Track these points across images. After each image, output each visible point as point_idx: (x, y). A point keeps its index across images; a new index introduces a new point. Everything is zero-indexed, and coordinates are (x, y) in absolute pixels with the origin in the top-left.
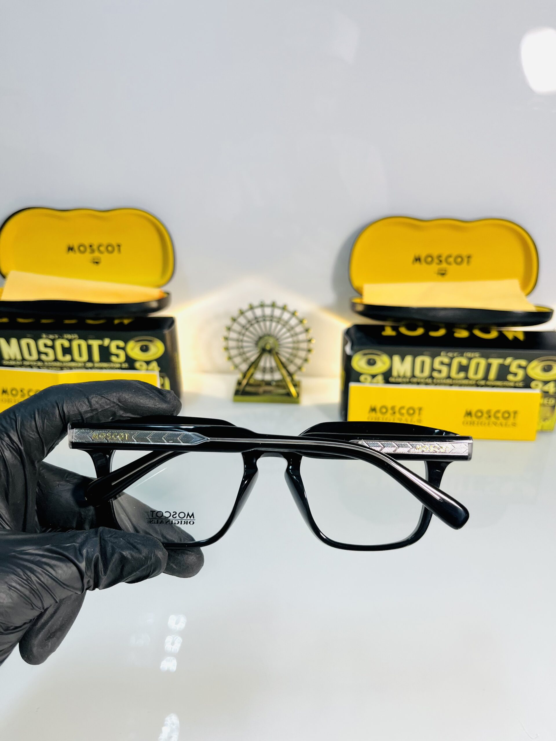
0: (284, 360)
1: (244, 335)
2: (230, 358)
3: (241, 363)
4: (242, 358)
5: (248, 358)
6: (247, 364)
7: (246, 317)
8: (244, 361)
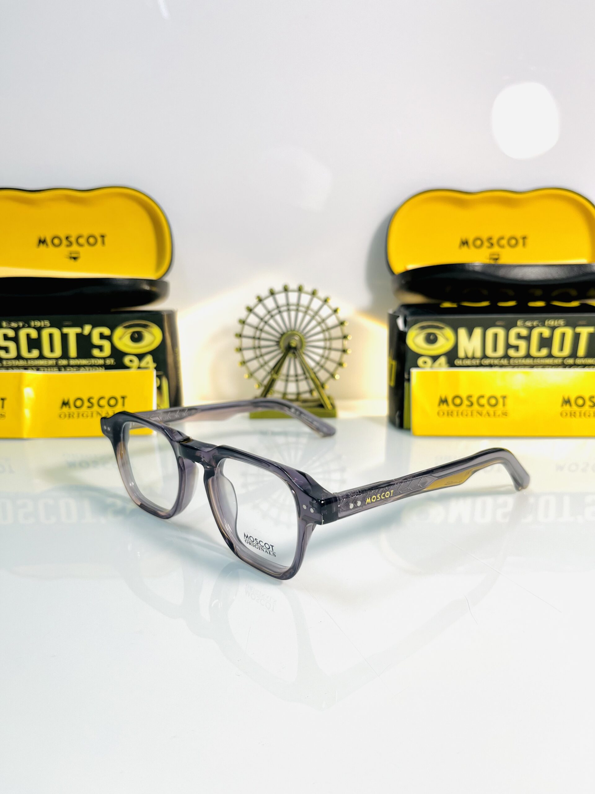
2: (244, 363)
3: (258, 370)
4: (259, 362)
5: (266, 363)
6: (265, 370)
7: (265, 306)
8: (262, 366)
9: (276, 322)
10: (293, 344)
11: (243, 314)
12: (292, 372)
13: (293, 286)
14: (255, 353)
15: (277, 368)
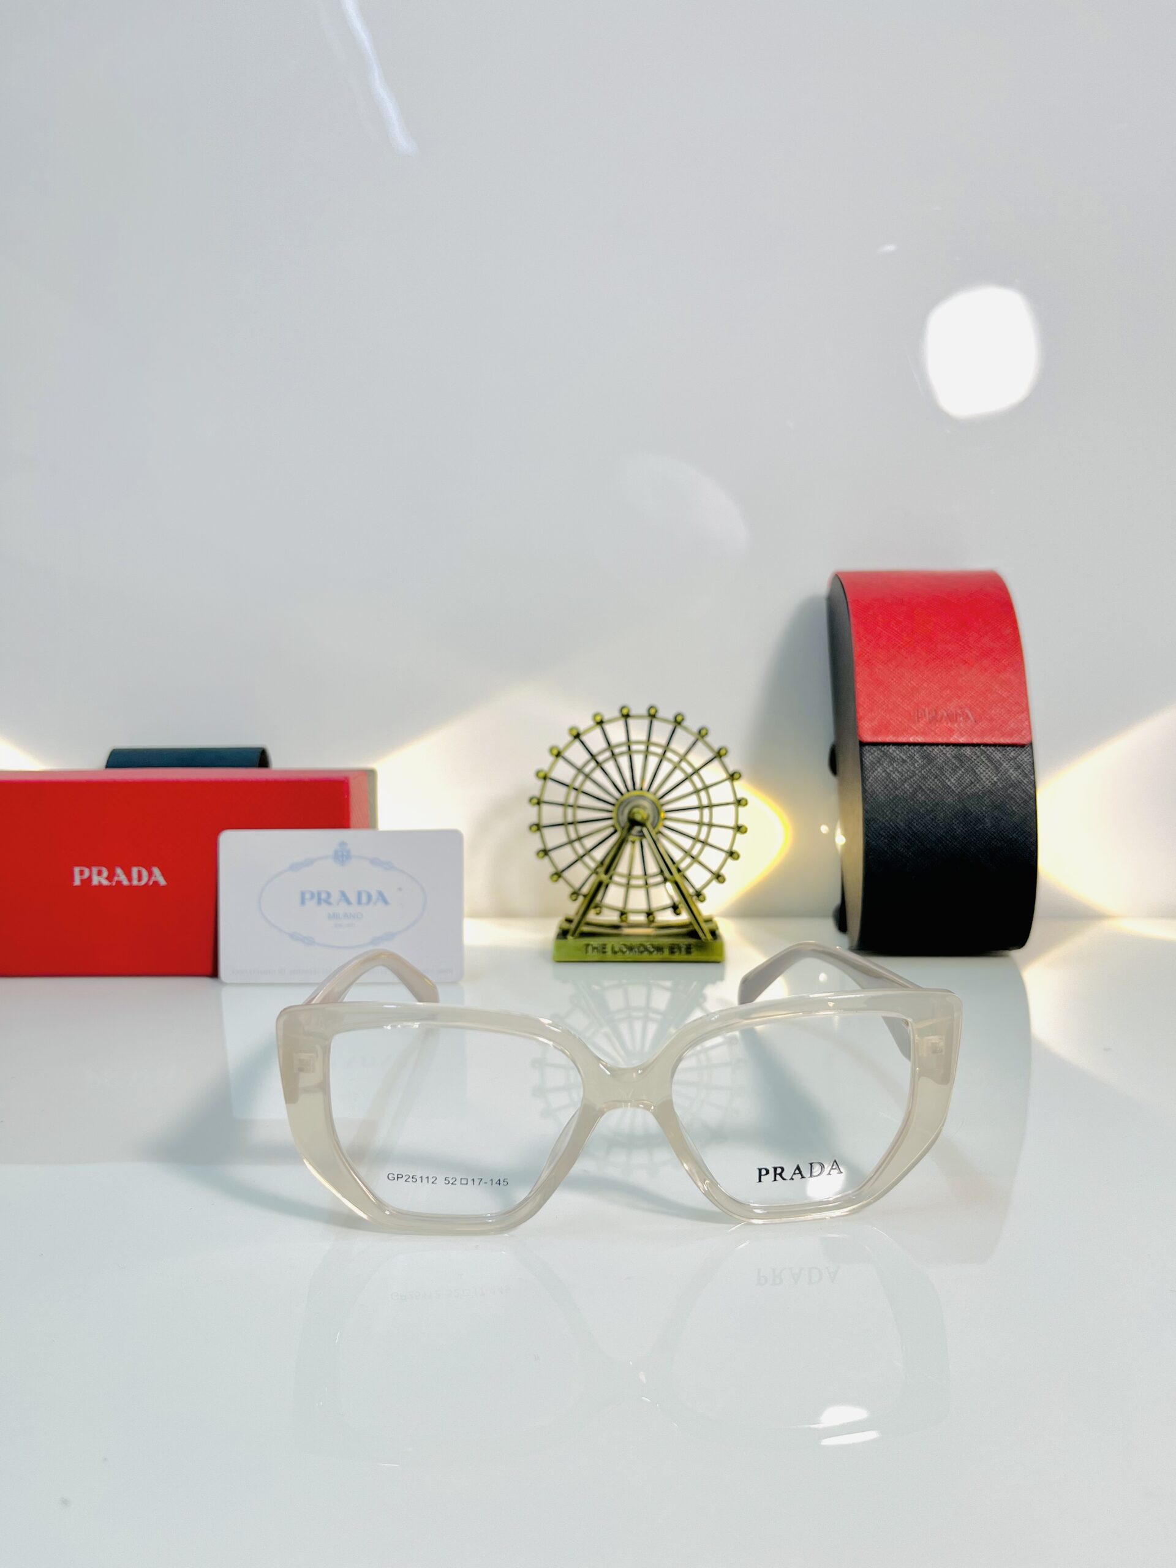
1: (579, 791)
2: (545, 852)
3: (572, 865)
4: (575, 851)
5: (588, 852)
6: (587, 866)
7: (585, 746)
8: (580, 858)
9: (606, 773)
10: (638, 817)
11: (545, 761)
12: (638, 870)
13: (639, 708)
14: (567, 833)
15: (609, 865)
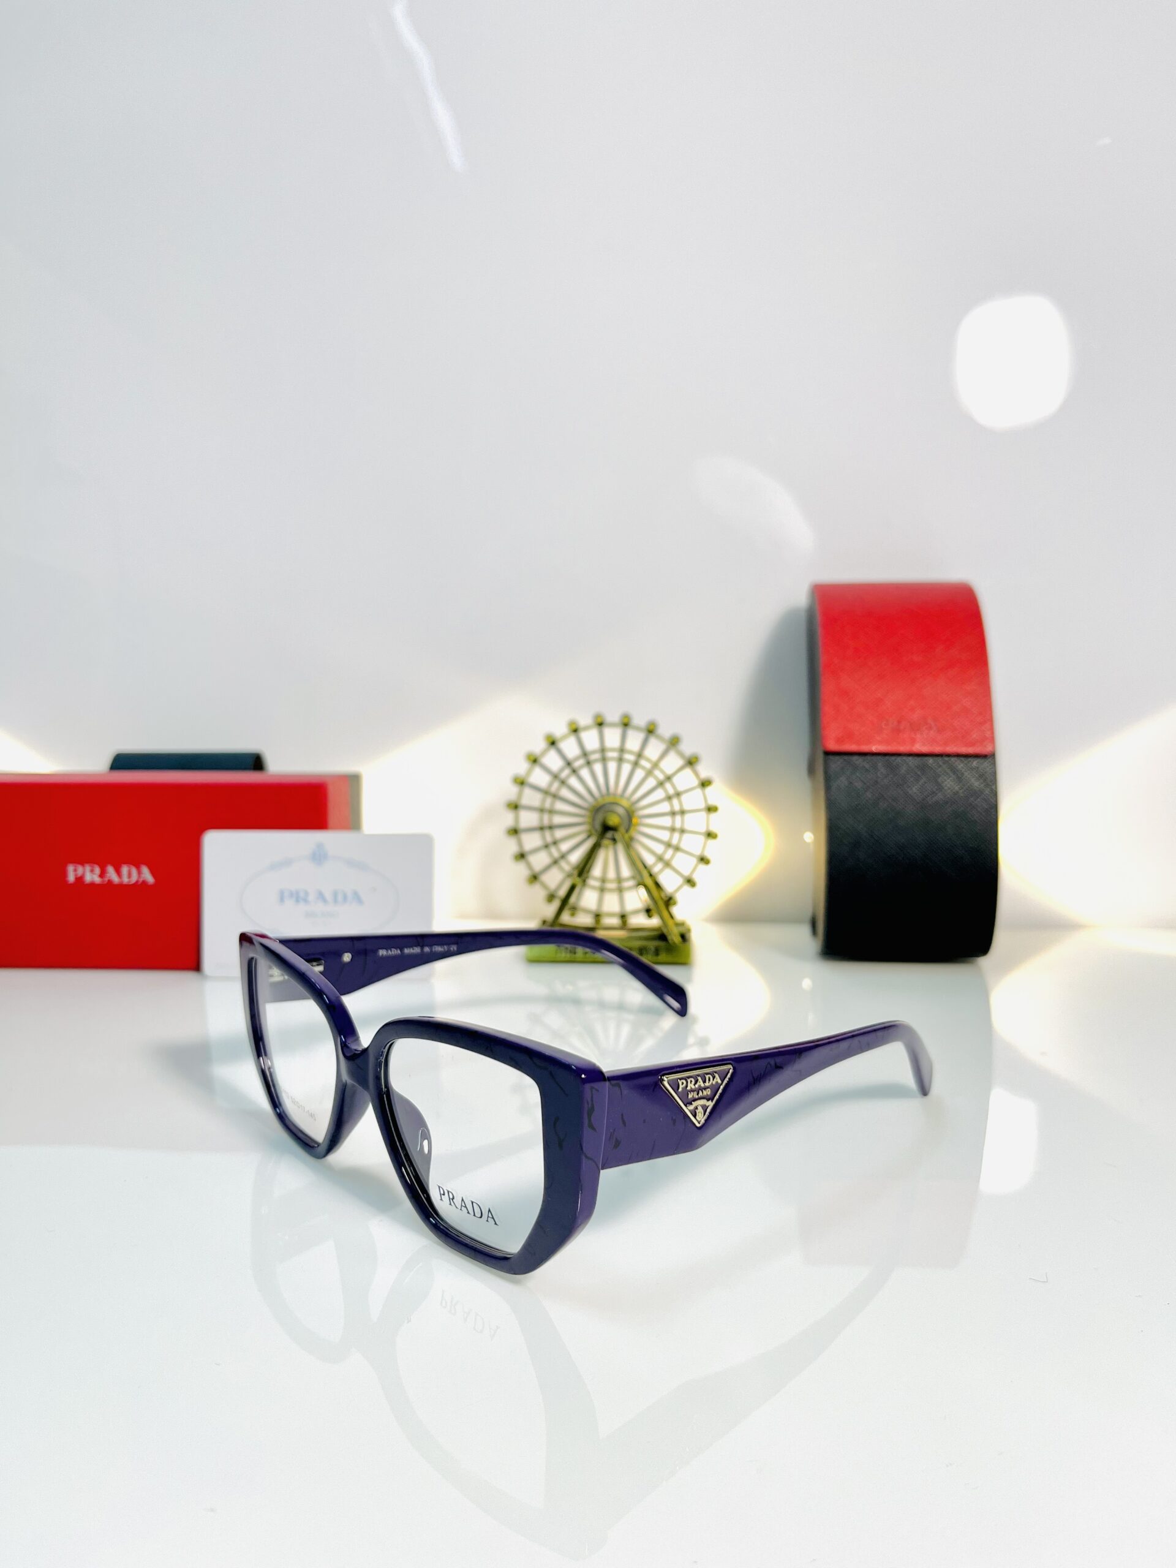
0: (649, 860)
1: (555, 796)
2: (522, 856)
3: (547, 869)
4: (551, 854)
5: (563, 856)
6: (561, 869)
7: (560, 753)
8: (555, 862)
9: (581, 780)
10: (611, 823)
11: (521, 767)
14: (544, 838)
15: (583, 869)
